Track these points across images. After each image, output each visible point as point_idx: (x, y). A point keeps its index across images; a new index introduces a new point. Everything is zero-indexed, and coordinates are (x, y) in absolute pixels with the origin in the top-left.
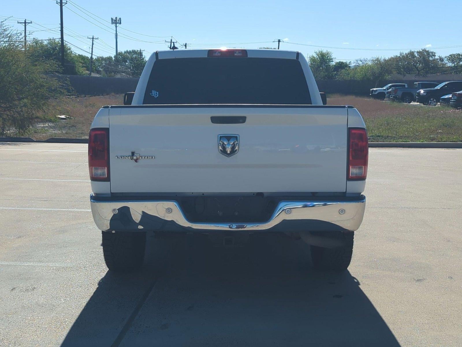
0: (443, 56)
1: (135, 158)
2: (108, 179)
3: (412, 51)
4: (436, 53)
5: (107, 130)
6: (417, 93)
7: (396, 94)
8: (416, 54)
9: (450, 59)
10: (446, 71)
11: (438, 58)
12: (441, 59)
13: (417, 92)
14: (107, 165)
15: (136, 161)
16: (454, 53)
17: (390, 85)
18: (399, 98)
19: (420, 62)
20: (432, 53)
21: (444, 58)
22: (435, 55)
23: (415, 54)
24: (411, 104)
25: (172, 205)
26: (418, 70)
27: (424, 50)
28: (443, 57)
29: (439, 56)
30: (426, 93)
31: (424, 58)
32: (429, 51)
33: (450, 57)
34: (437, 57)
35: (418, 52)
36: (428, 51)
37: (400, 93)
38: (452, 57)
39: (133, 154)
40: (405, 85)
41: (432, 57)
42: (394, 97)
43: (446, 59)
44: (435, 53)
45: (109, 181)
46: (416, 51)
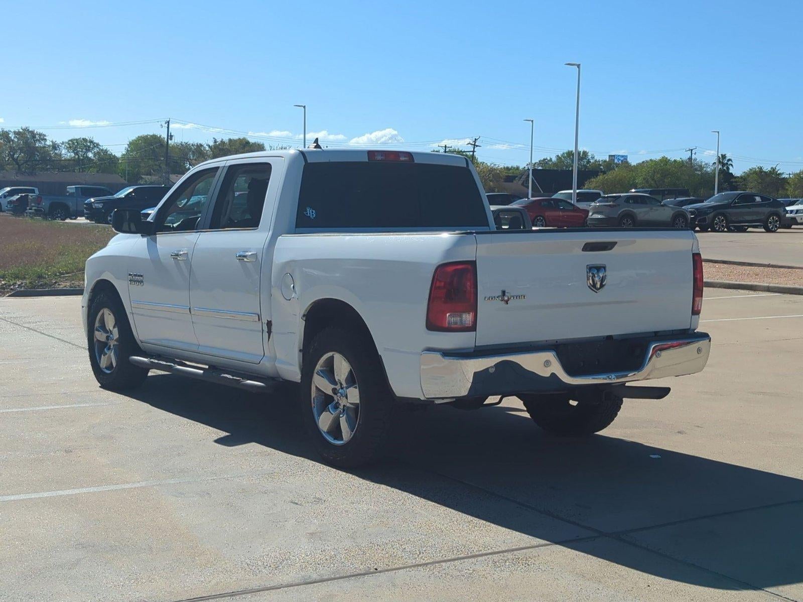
0: (59, 141)
1: (506, 298)
2: (473, 328)
3: (5, 130)
4: (47, 135)
5: (473, 264)
6: (86, 204)
7: (40, 206)
8: (12, 136)
9: (70, 147)
10: (65, 167)
11: (51, 143)
12: (55, 146)
13: (86, 202)
14: (474, 309)
15: (507, 302)
16: (77, 137)
17: (8, 189)
18: (44, 212)
19: (21, 150)
20: (40, 135)
21: (60, 145)
22: (46, 139)
23: (10, 135)
24: (67, 223)
25: (550, 356)
26: (17, 164)
27: (26, 130)
28: (59, 143)
29: (52, 142)
30: (102, 204)
31: (26, 143)
32: (35, 132)
33: (70, 142)
34: (48, 143)
35: (15, 133)
36: (32, 132)
37: (45, 204)
38: (73, 143)
39: (504, 293)
40: (34, 190)
41: (40, 142)
42: (35, 209)
43: (63, 146)
44: (45, 135)
45: (473, 331)
46: (12, 130)
